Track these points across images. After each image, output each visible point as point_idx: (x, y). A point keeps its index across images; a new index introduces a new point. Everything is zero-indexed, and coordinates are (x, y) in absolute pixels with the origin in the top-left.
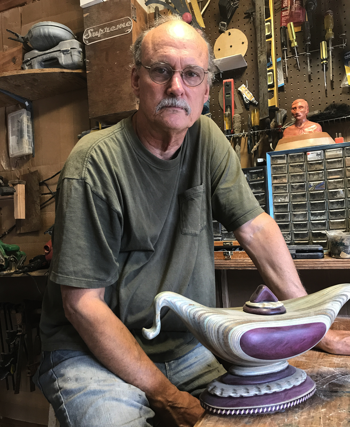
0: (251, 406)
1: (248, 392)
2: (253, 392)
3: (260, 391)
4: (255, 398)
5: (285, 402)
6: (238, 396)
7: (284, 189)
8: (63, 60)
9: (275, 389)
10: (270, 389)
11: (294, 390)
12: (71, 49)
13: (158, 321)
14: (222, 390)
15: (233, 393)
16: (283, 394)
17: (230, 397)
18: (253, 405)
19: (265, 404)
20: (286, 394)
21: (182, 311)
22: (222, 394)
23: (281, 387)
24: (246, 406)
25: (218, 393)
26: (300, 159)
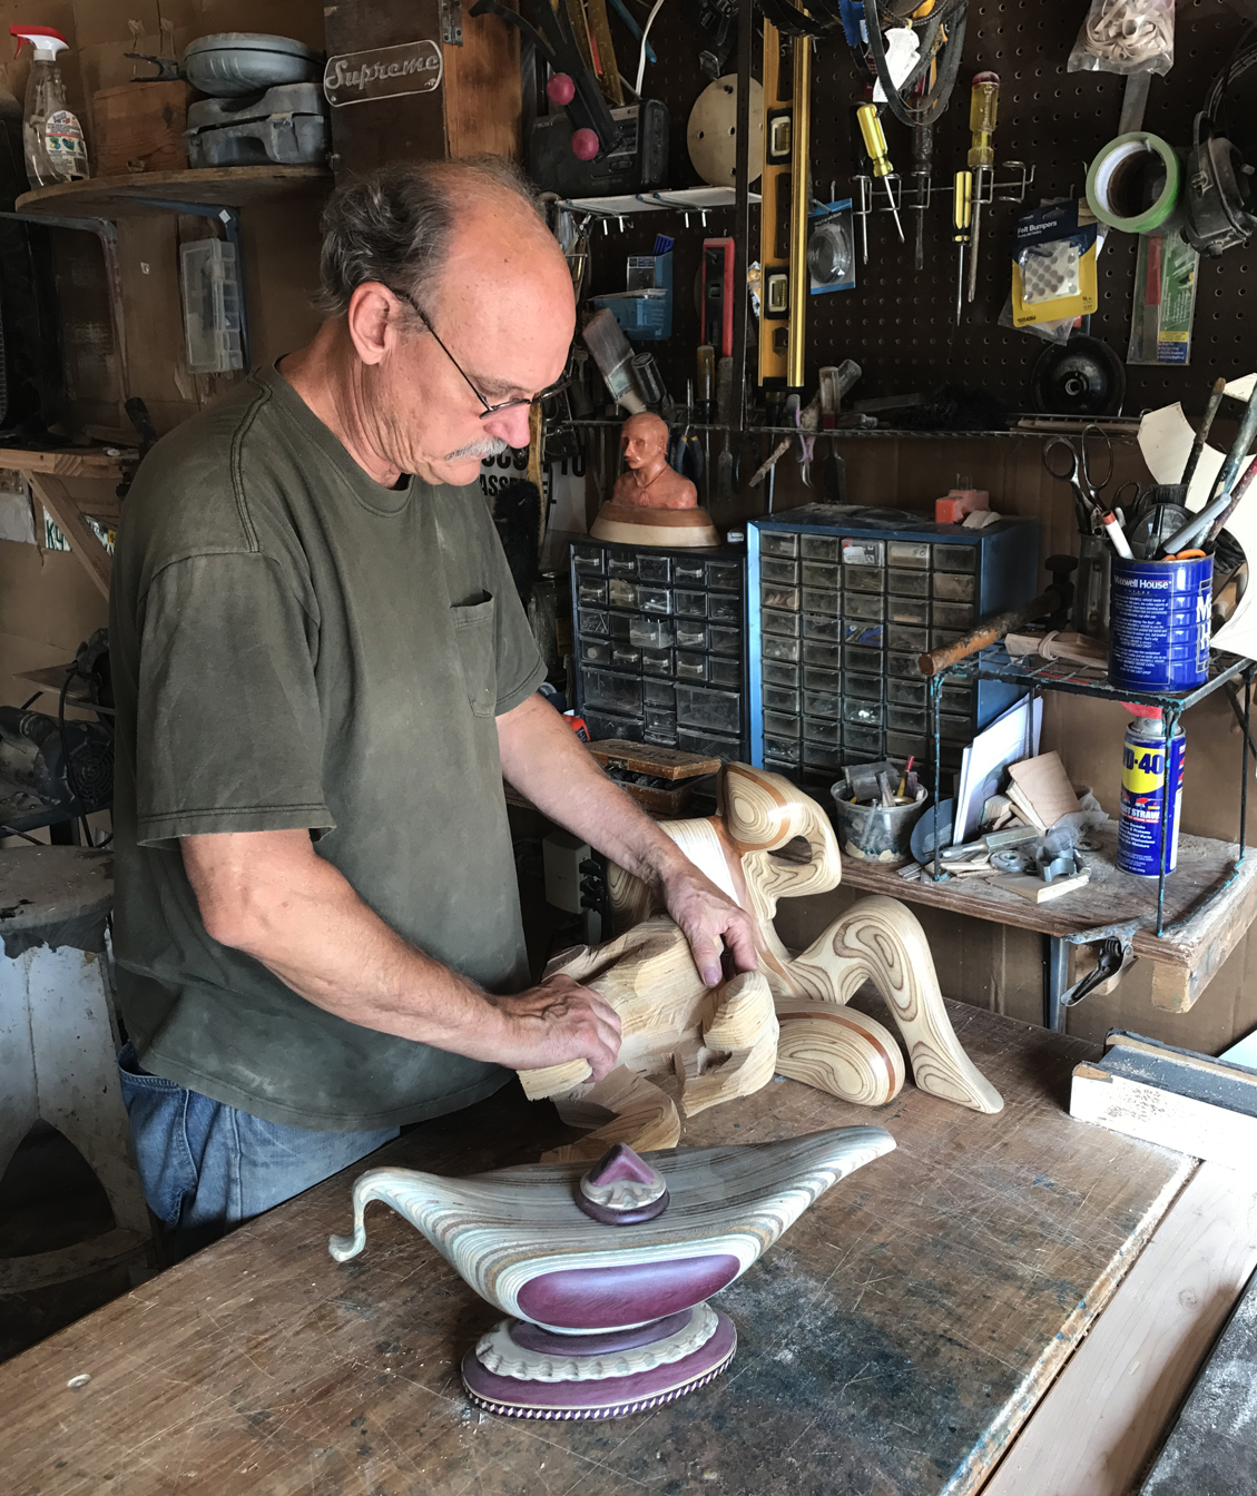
0: (547, 1404)
1: (550, 1375)
2: (562, 1374)
3: (576, 1374)
4: (563, 1387)
5: (627, 1402)
6: (528, 1378)
7: (788, 627)
8: (275, 150)
9: (612, 1372)
10: (600, 1372)
11: (662, 1372)
12: (294, 115)
13: (359, 1230)
14: (501, 1360)
15: (519, 1372)
16: (629, 1383)
17: (510, 1379)
18: (553, 1404)
19: (579, 1405)
20: (636, 1384)
21: (410, 1214)
22: (496, 1369)
23: (628, 1369)
24: (538, 1404)
25: (490, 1366)
26: (828, 554)
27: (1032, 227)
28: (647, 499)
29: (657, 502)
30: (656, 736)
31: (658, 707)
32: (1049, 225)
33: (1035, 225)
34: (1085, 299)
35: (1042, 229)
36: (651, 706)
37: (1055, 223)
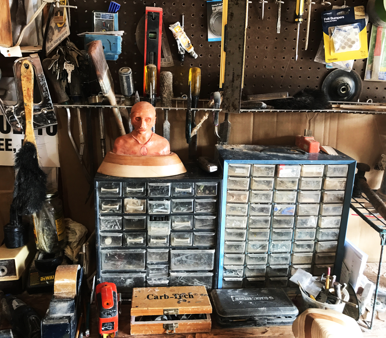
7: (242, 211)
26: (268, 173)
27: (332, 18)
28: (145, 150)
29: (153, 152)
30: (155, 280)
31: (157, 264)
32: (340, 18)
33: (333, 17)
34: (362, 52)
35: (337, 19)
36: (152, 264)
37: (343, 17)
